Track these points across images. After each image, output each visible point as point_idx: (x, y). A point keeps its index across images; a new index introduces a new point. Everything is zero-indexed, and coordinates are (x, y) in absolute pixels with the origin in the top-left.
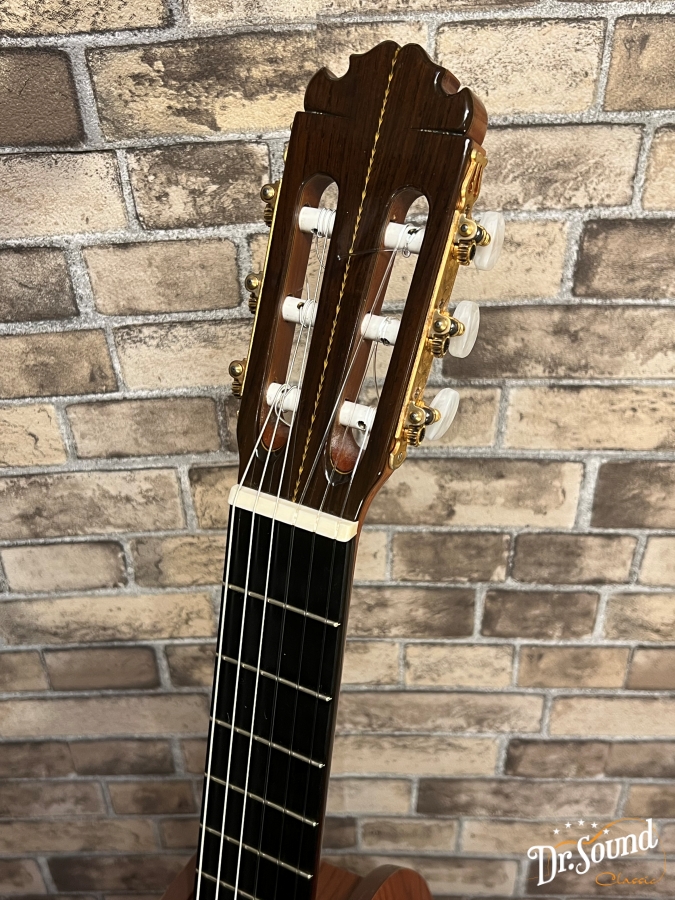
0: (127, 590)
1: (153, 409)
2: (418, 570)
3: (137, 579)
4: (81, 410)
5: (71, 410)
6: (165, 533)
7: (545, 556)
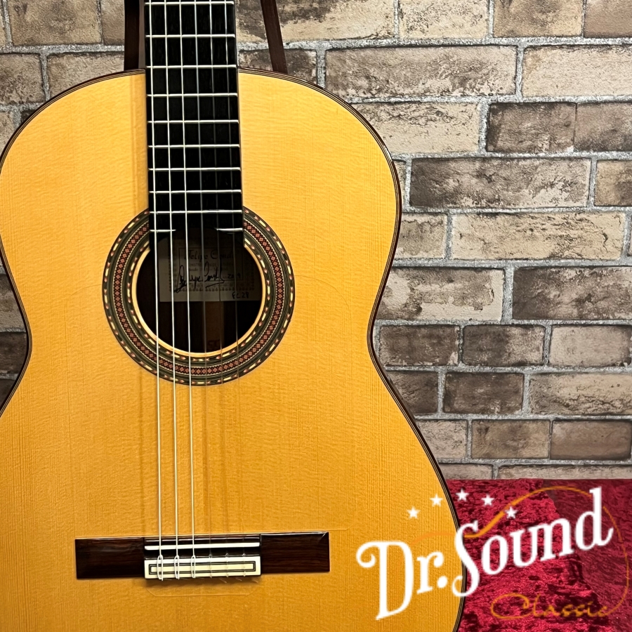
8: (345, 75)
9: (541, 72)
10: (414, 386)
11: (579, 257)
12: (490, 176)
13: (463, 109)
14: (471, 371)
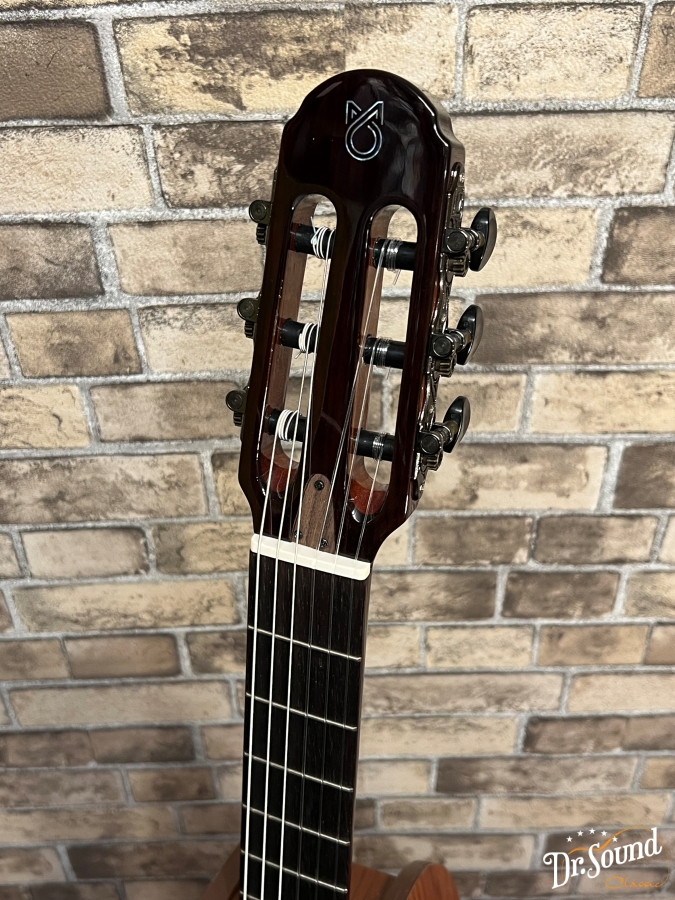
0: (148, 577)
1: (177, 392)
2: (439, 554)
3: (158, 566)
4: (105, 392)
5: (95, 391)
6: (188, 520)
7: (568, 537)
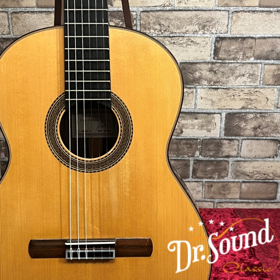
8: (149, 23)
9: (240, 23)
10: (179, 166)
11: (255, 108)
12: (215, 71)
13: (204, 40)
14: (205, 160)
